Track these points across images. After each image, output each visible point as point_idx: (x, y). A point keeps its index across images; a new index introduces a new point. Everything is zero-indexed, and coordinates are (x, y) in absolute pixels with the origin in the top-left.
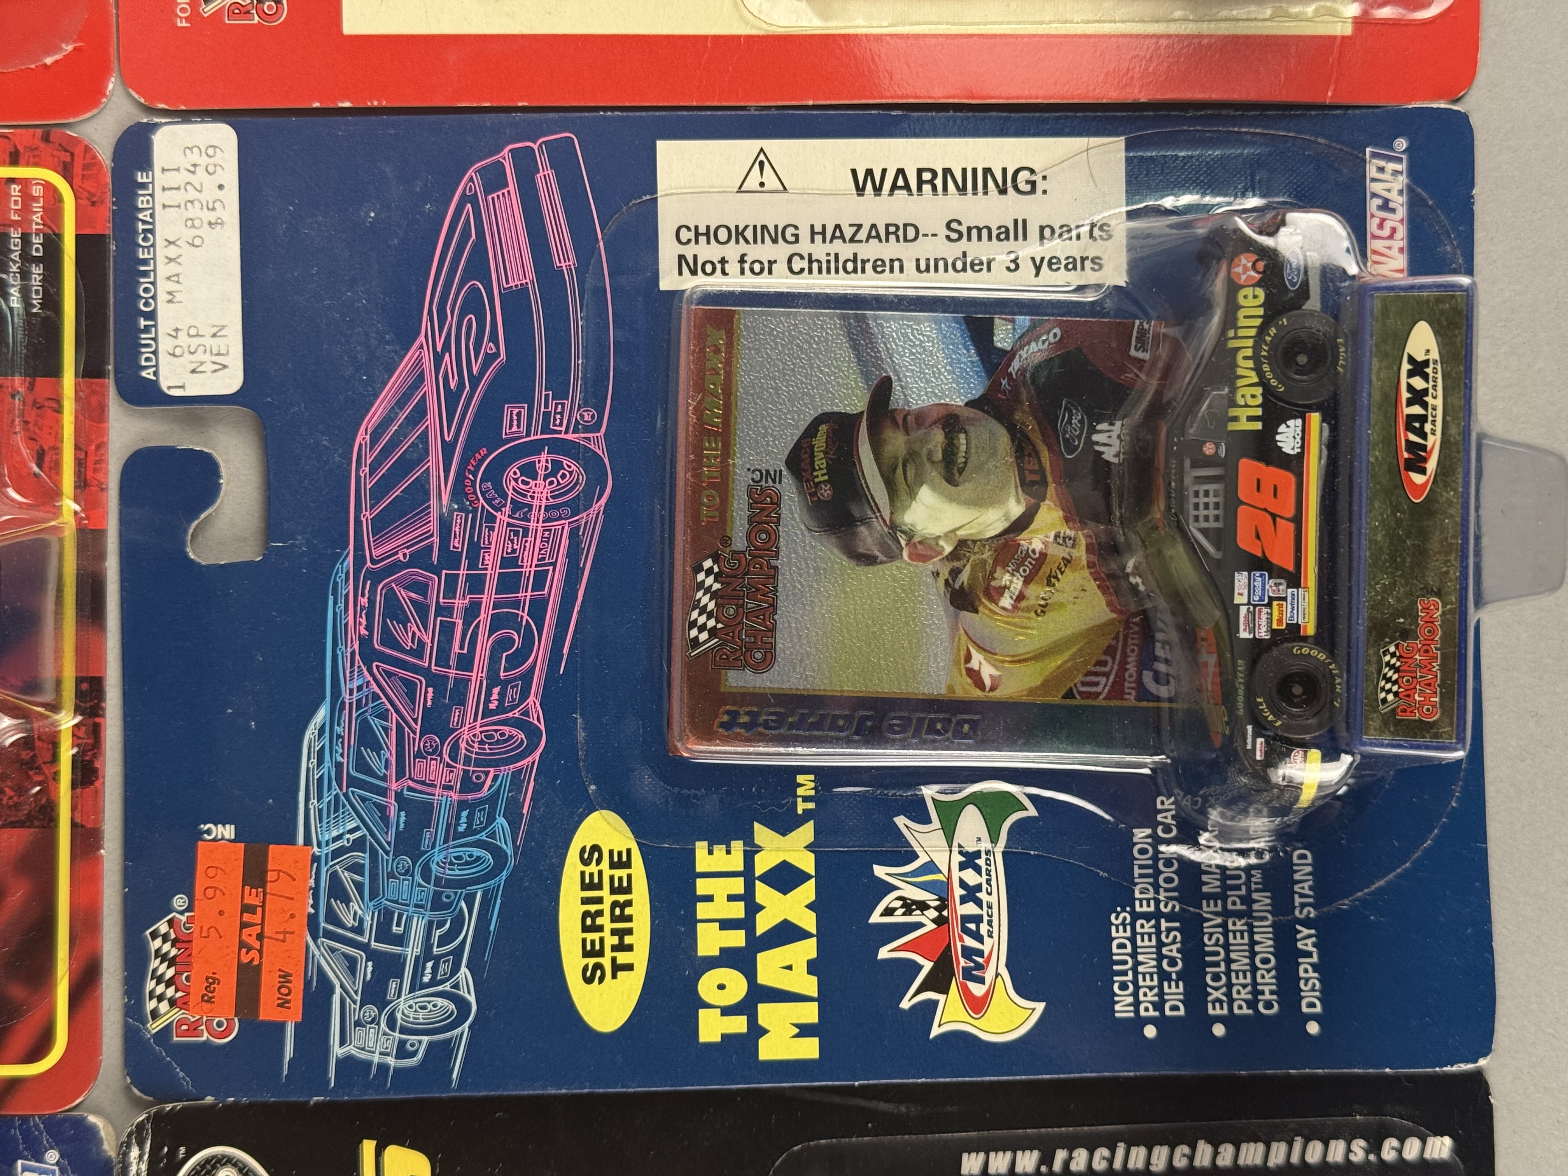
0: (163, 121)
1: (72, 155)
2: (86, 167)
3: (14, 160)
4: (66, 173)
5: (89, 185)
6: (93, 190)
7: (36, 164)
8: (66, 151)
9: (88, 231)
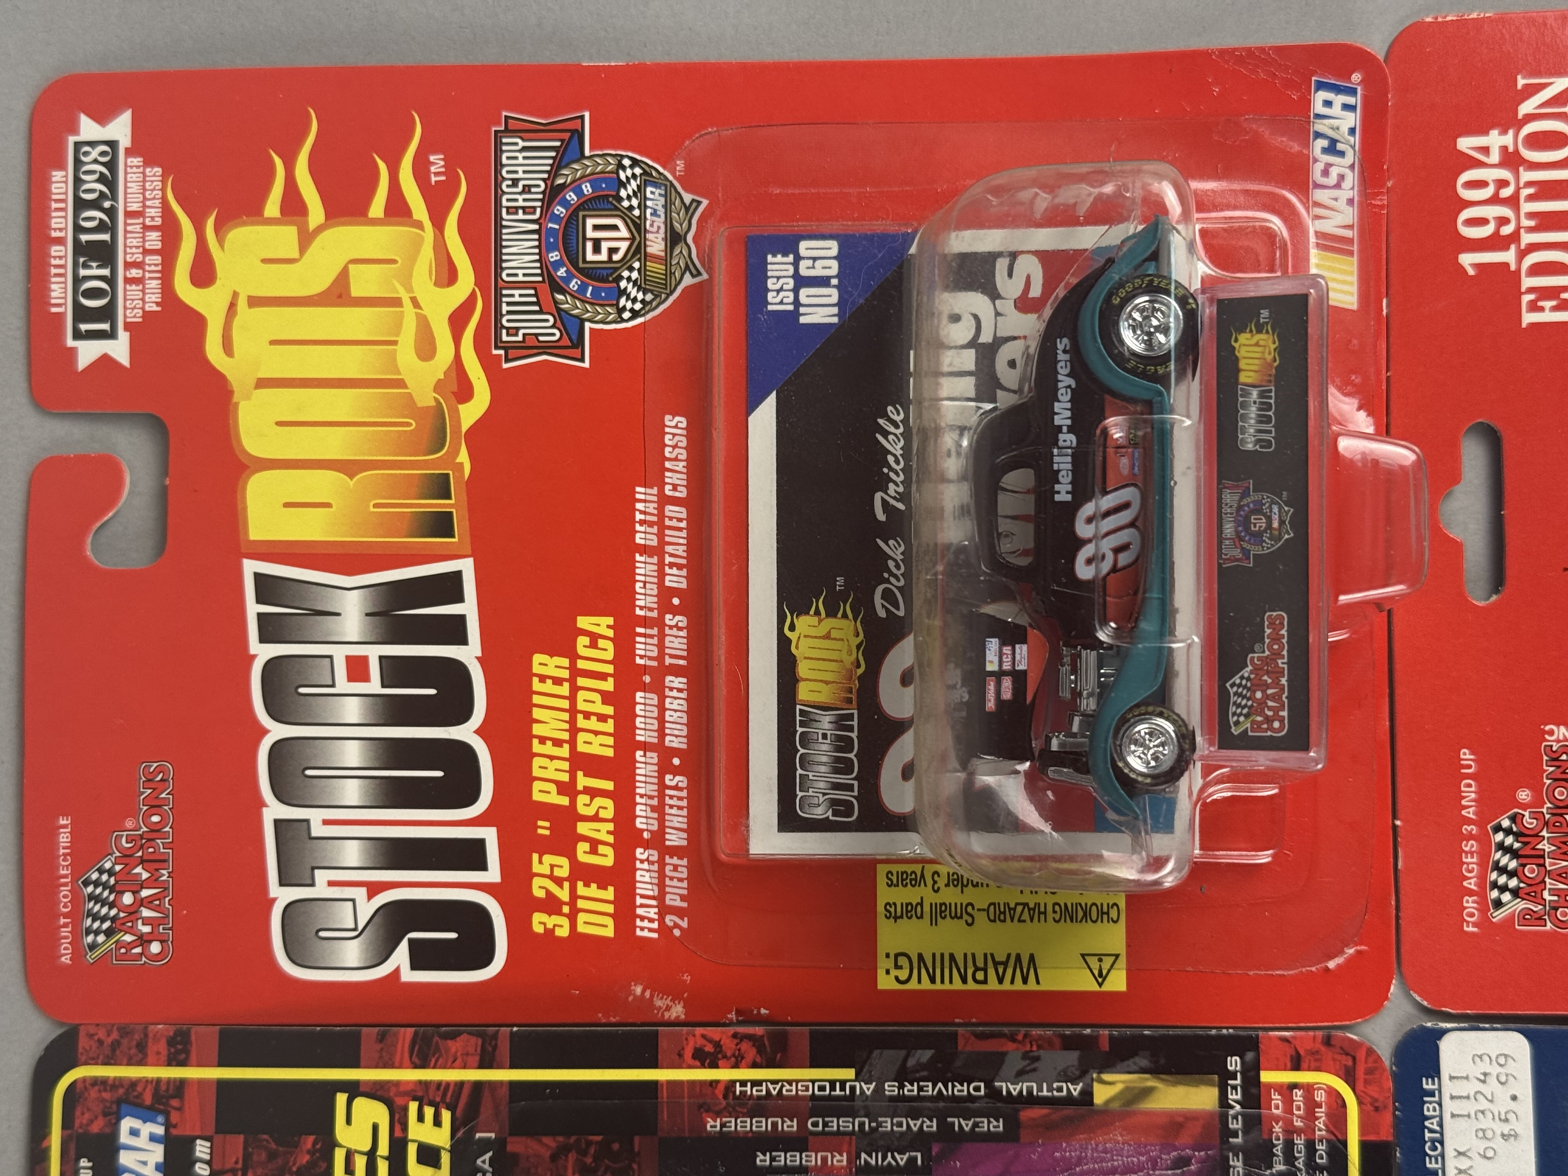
0: (1449, 1025)
1: (1354, 1058)
2: (1369, 1071)
3: (1296, 1066)
4: (1350, 1078)
5: (1373, 1091)
6: (1376, 1095)
7: (1318, 1069)
8: (1347, 1054)
9: (1372, 1138)
